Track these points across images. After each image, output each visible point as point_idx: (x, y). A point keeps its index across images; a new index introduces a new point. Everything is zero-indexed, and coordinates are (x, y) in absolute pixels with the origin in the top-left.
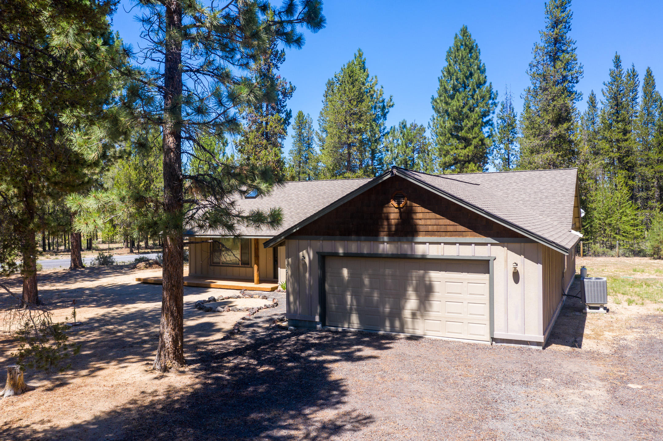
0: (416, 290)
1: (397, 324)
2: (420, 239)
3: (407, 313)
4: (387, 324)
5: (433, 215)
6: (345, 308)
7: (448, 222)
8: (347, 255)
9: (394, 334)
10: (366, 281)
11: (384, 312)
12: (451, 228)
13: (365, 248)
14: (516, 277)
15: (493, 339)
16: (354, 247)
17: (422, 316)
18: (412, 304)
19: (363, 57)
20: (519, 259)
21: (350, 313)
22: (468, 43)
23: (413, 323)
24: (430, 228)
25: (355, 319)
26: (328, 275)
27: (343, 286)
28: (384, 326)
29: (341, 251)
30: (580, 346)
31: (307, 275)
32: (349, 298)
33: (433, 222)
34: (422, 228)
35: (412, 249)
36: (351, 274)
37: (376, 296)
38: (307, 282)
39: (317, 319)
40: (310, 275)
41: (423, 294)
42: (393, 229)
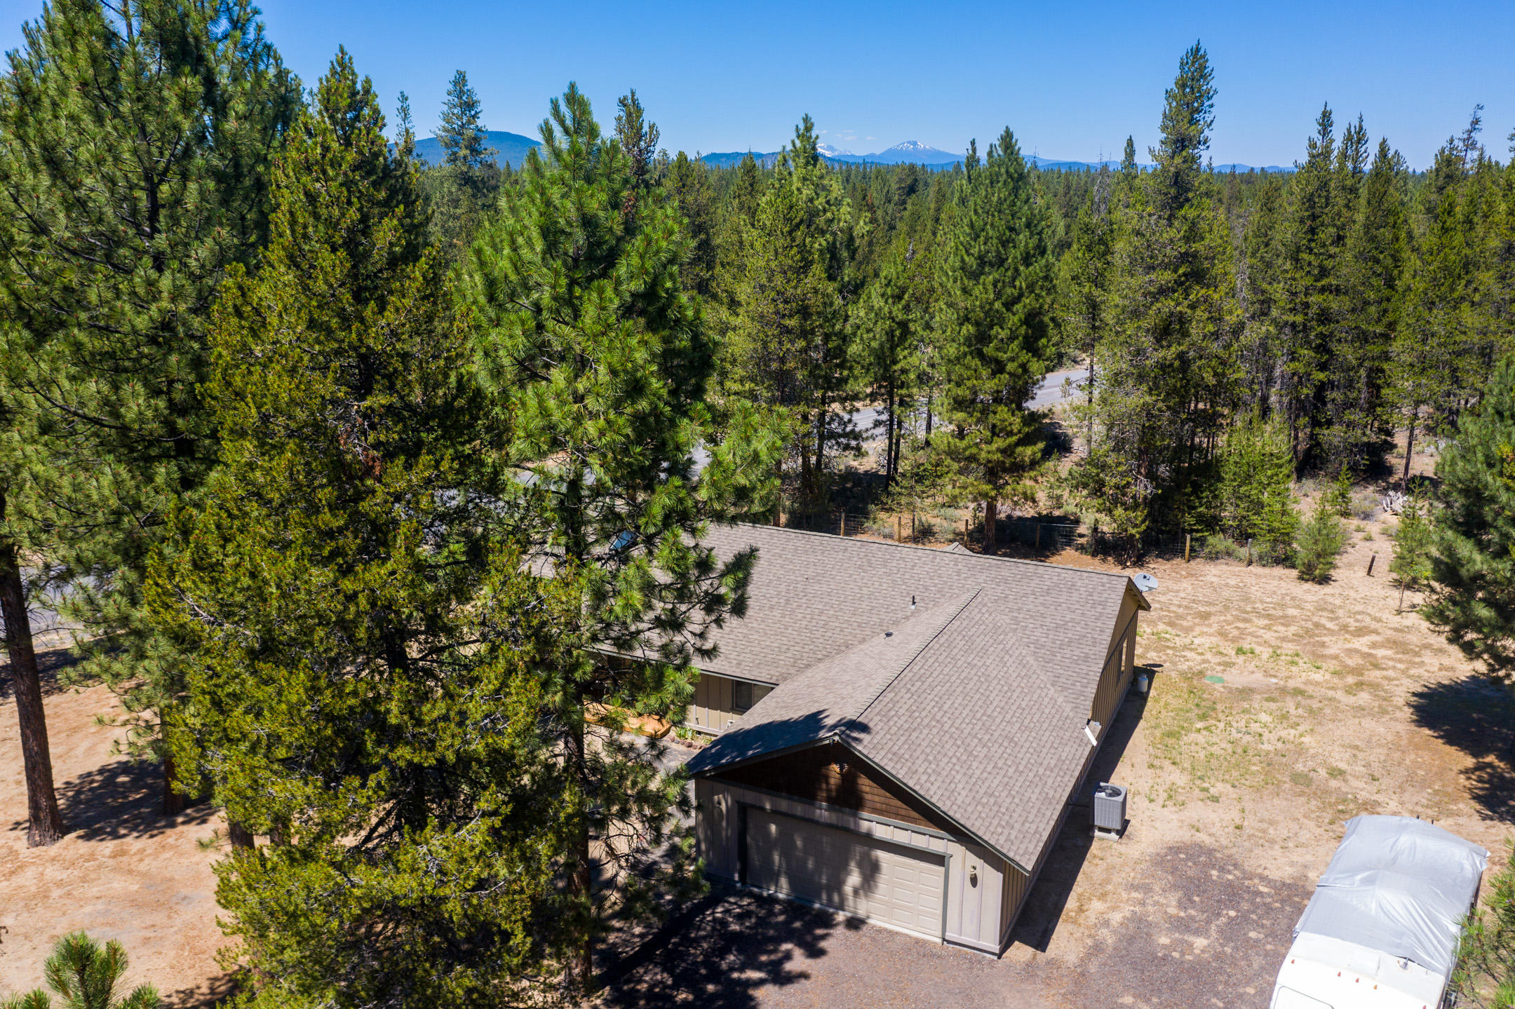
0: (860, 866)
1: (836, 898)
2: (865, 814)
3: (848, 889)
4: (824, 896)
5: (882, 792)
6: (772, 870)
7: (899, 803)
8: (775, 812)
9: (831, 910)
10: (799, 843)
11: (820, 883)
12: (903, 812)
13: (799, 809)
14: (974, 881)
15: (944, 940)
16: (784, 805)
17: (866, 896)
18: (854, 879)
19: (814, 134)
20: (979, 863)
21: (778, 875)
22: (1012, 170)
23: (855, 902)
24: (878, 806)
25: (784, 882)
26: (751, 825)
27: (771, 844)
28: (819, 898)
29: (768, 806)
30: (1044, 950)
31: (724, 824)
32: (776, 858)
33: (883, 799)
34: (868, 804)
35: (857, 824)
36: (780, 832)
37: (810, 864)
38: (724, 833)
39: (736, 877)
40: (728, 824)
41: (868, 872)
42: (834, 794)
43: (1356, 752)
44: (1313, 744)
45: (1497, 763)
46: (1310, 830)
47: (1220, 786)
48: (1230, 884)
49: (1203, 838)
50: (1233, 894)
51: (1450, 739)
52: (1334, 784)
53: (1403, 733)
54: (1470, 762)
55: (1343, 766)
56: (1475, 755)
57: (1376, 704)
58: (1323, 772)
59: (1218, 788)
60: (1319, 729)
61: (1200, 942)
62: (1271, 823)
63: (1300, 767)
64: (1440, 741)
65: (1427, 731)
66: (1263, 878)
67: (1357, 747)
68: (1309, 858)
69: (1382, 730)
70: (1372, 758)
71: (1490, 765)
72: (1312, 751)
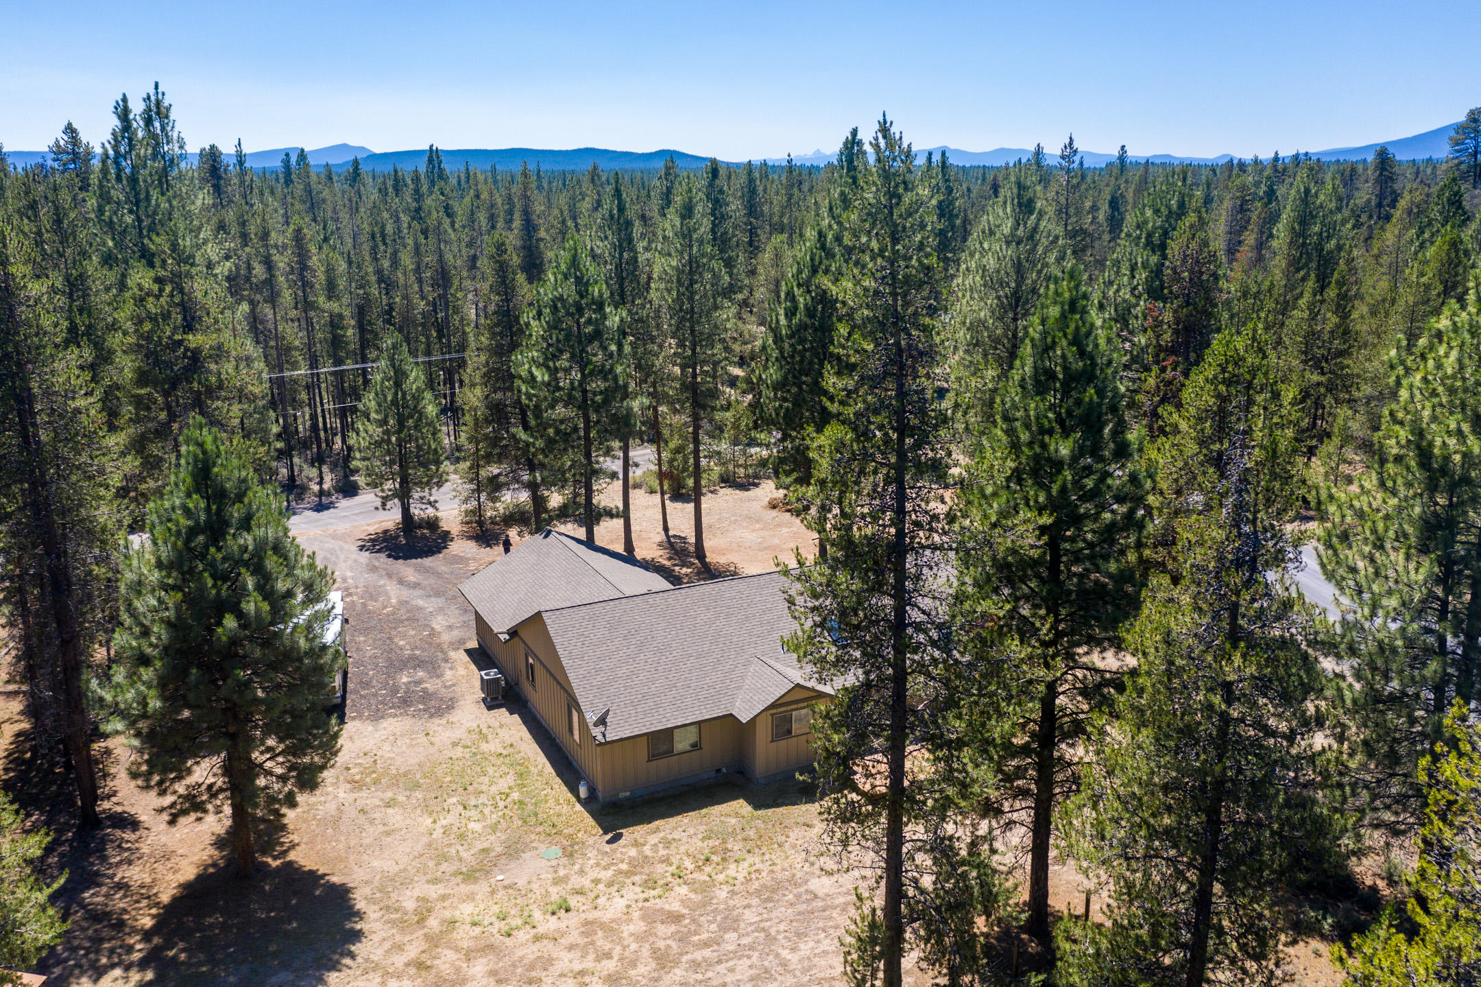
43: (386, 828)
44: (420, 819)
45: (269, 860)
46: (386, 751)
47: (459, 755)
48: (410, 706)
49: (444, 721)
50: (405, 702)
51: (313, 876)
52: (389, 794)
53: (356, 868)
54: (292, 856)
55: (390, 811)
56: (291, 863)
57: (394, 896)
58: (401, 798)
59: (459, 752)
60: (425, 839)
61: (405, 680)
62: (411, 746)
63: (419, 794)
64: (320, 873)
65: (335, 879)
66: (395, 716)
67: (388, 834)
68: (377, 735)
69: (376, 863)
70: (372, 829)
71: (275, 858)
72: (419, 811)
